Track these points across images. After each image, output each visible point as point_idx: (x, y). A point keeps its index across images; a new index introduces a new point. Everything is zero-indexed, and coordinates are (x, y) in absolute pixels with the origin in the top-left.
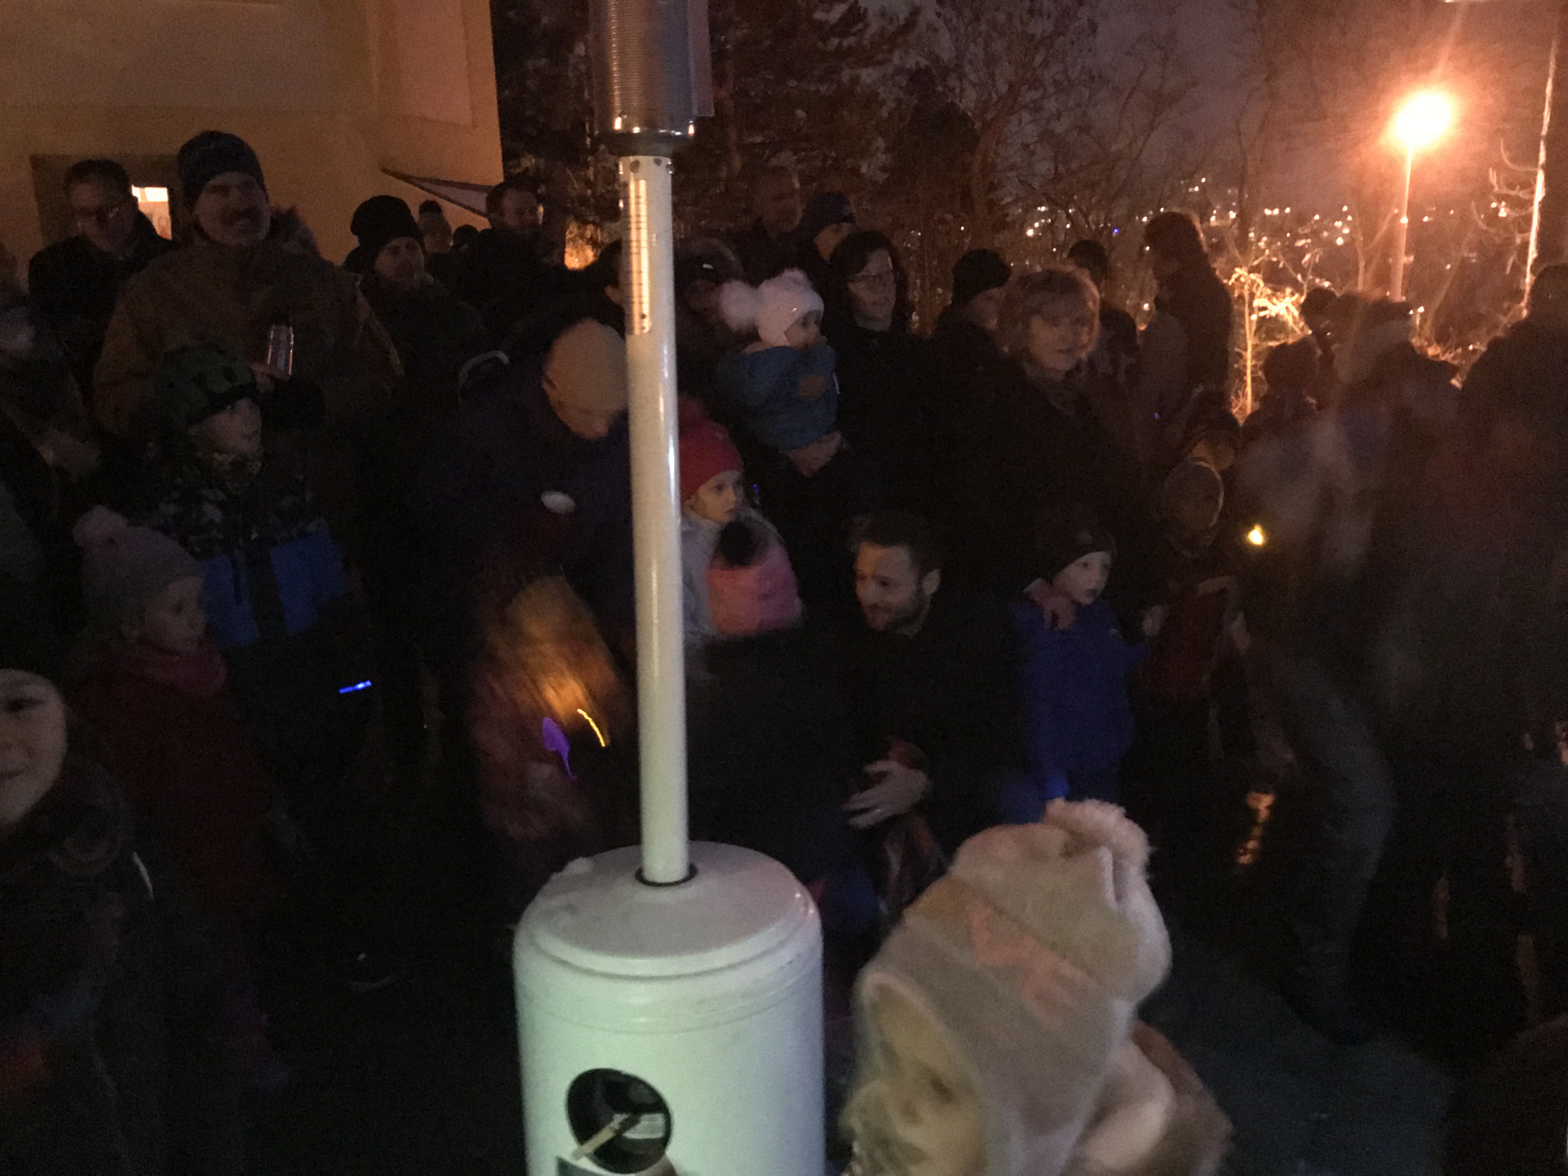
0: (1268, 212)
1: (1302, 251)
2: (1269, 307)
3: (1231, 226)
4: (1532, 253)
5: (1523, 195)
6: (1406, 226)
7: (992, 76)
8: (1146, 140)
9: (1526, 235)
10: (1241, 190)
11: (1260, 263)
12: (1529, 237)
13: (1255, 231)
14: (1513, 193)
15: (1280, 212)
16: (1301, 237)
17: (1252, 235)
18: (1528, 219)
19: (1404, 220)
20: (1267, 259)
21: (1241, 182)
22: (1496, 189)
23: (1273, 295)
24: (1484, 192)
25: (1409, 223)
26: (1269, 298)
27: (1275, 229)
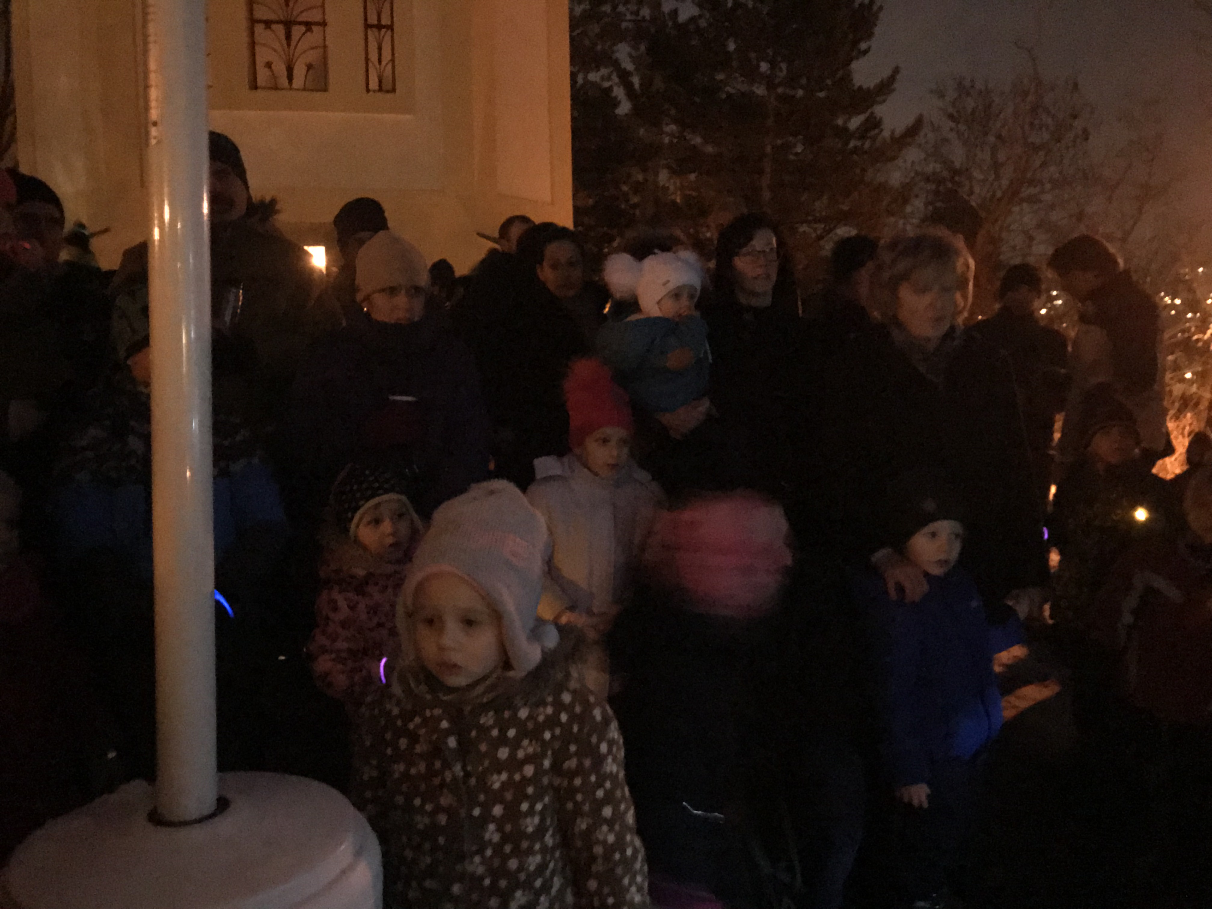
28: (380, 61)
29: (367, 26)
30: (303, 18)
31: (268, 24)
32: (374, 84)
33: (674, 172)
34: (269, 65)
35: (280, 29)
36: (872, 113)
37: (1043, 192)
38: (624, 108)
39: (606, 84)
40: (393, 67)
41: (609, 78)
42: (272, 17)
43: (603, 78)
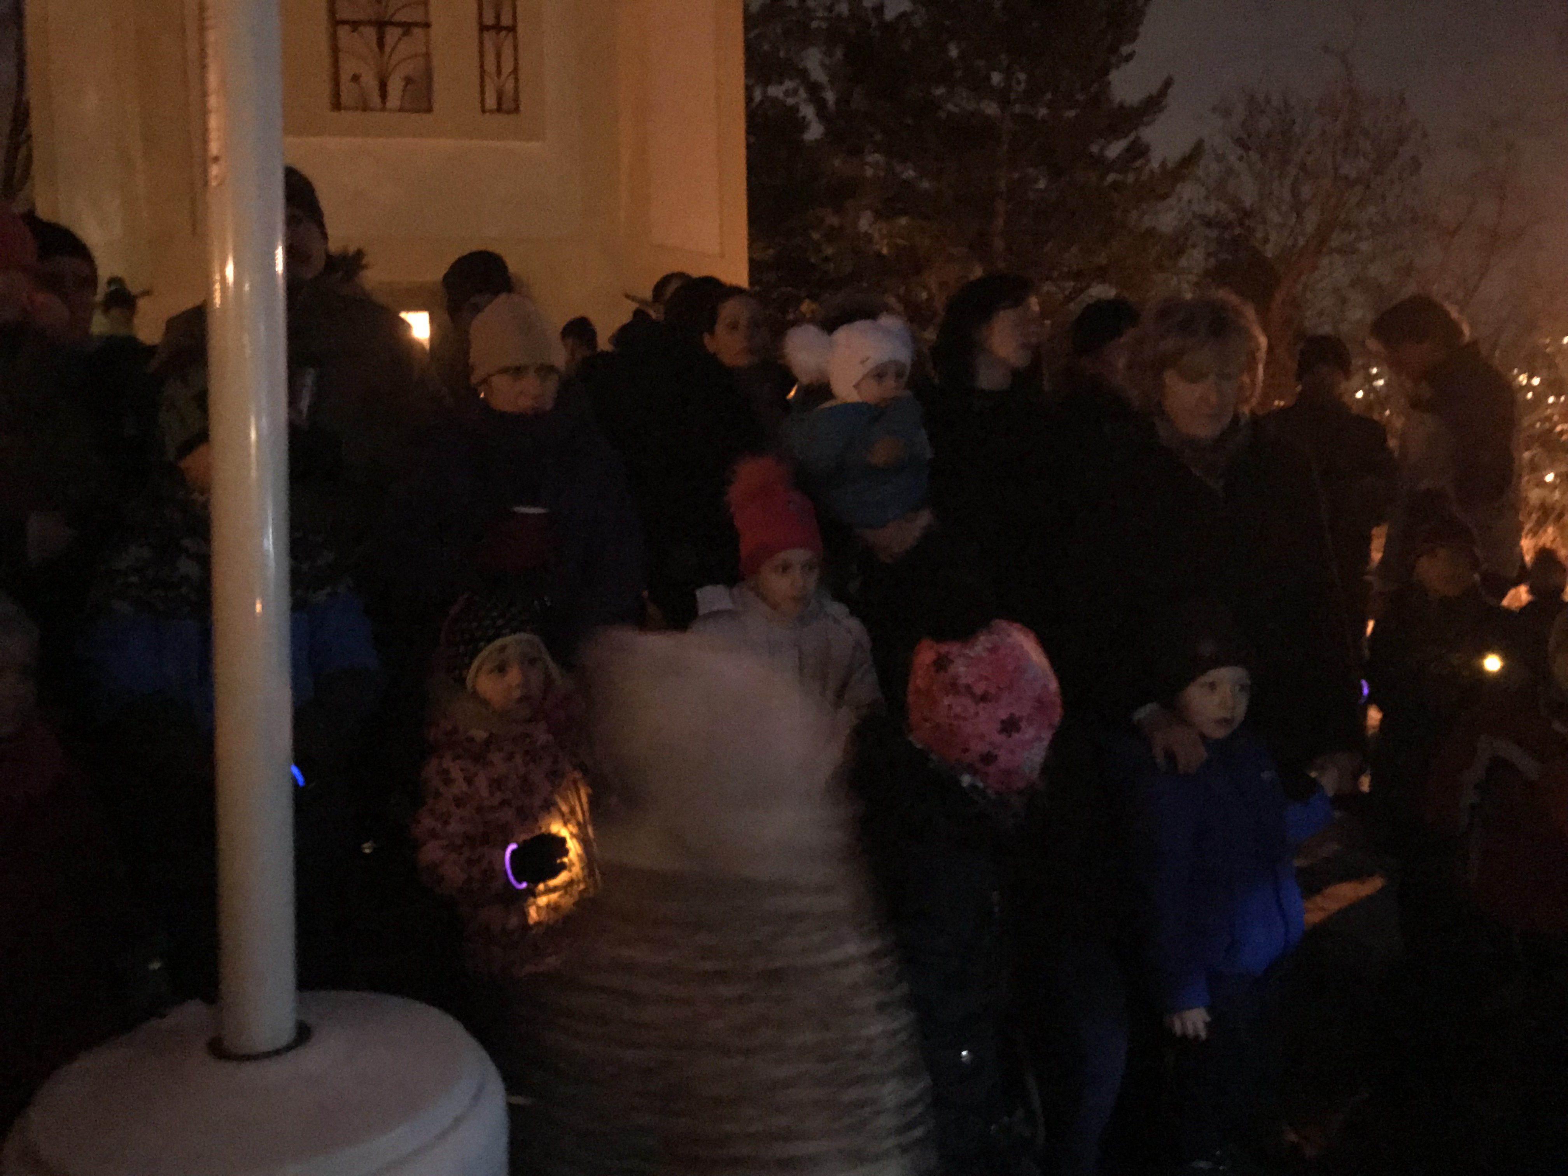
7: (1300, 218)
28: (499, 73)
29: (483, 28)
30: (400, 17)
31: (355, 25)
32: (491, 102)
33: (879, 215)
34: (356, 78)
35: (370, 33)
36: (1138, 138)
37: (1359, 239)
38: (815, 131)
39: (790, 101)
40: (517, 80)
41: (795, 92)
42: (361, 16)
43: (787, 93)
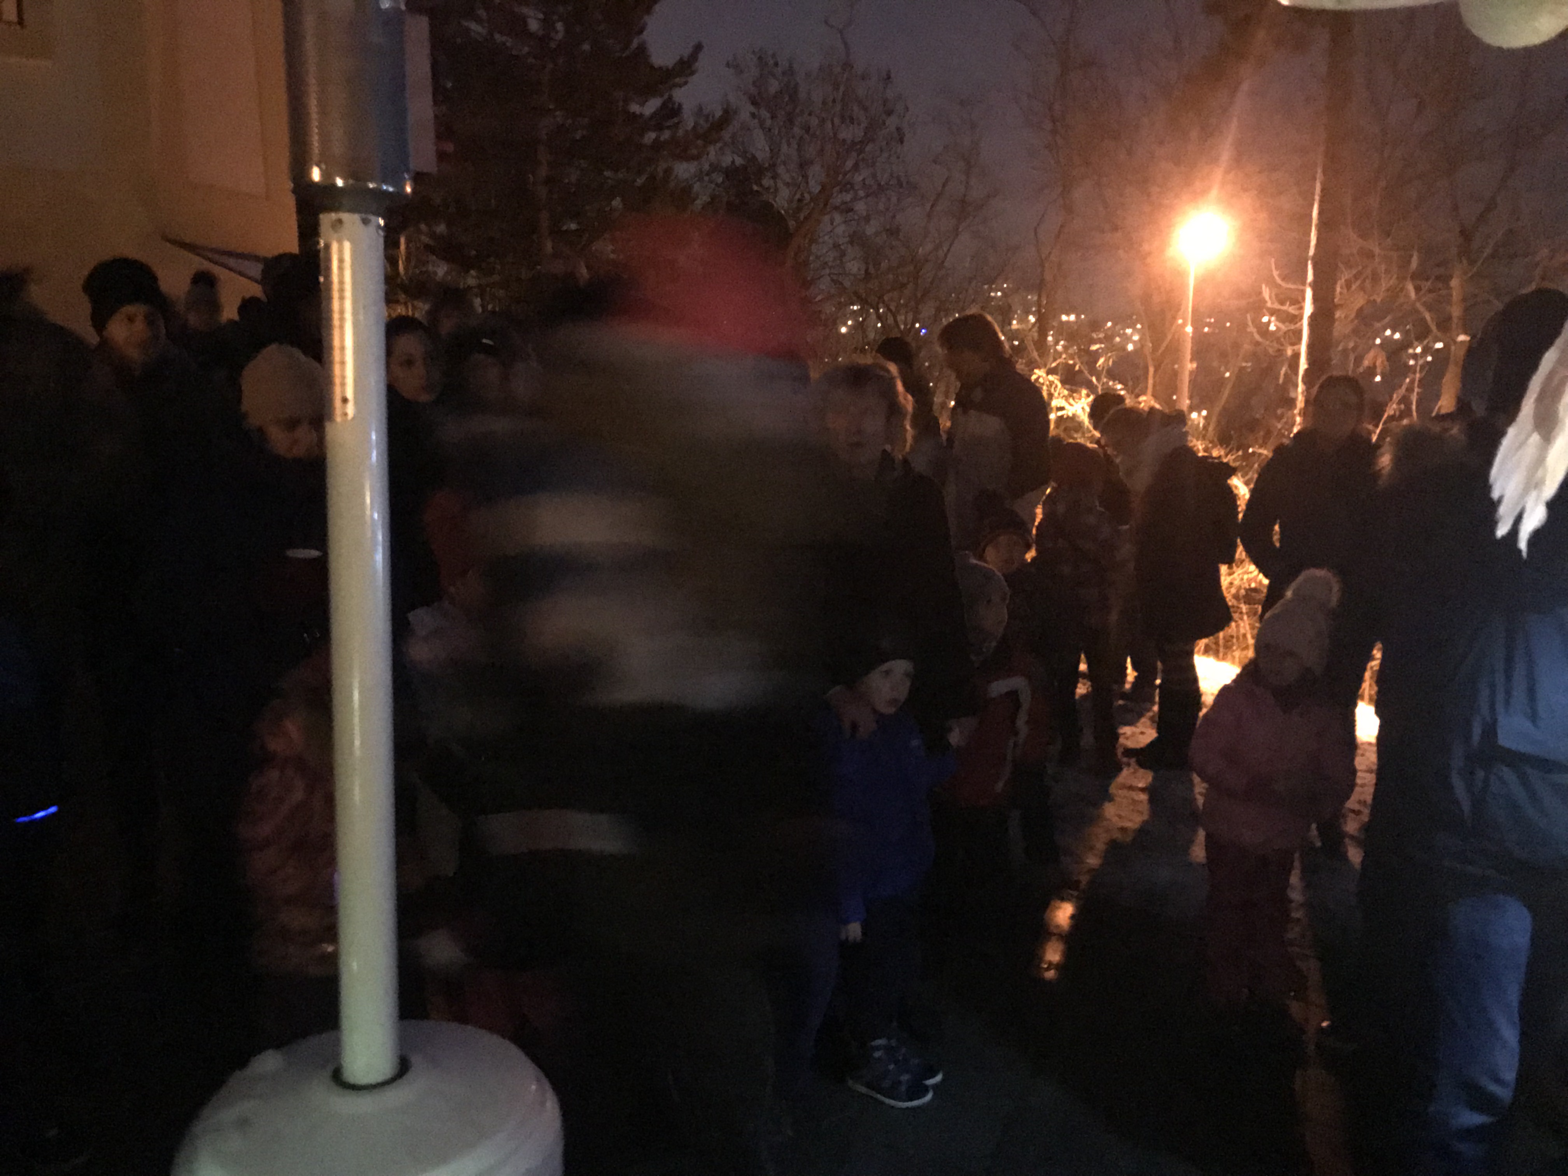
0: (1064, 318)
1: (1096, 355)
2: (1066, 408)
3: (1030, 330)
4: (1303, 365)
5: (1292, 310)
6: (1191, 335)
7: (805, 177)
8: (951, 246)
9: (1296, 347)
10: (1040, 296)
11: (1058, 364)
12: (1299, 349)
13: (1052, 335)
14: (1285, 308)
15: (1076, 317)
16: (1095, 342)
17: (1050, 338)
18: (1298, 333)
19: (1189, 329)
20: (1064, 361)
21: (1040, 287)
22: (1269, 304)
23: (1071, 396)
24: (1259, 307)
25: (1194, 333)
26: (1066, 398)
27: (1070, 334)
